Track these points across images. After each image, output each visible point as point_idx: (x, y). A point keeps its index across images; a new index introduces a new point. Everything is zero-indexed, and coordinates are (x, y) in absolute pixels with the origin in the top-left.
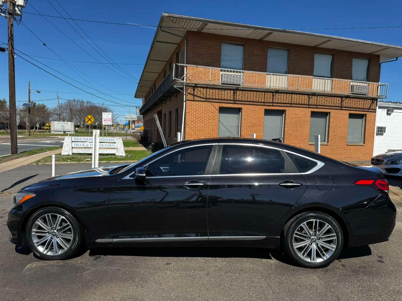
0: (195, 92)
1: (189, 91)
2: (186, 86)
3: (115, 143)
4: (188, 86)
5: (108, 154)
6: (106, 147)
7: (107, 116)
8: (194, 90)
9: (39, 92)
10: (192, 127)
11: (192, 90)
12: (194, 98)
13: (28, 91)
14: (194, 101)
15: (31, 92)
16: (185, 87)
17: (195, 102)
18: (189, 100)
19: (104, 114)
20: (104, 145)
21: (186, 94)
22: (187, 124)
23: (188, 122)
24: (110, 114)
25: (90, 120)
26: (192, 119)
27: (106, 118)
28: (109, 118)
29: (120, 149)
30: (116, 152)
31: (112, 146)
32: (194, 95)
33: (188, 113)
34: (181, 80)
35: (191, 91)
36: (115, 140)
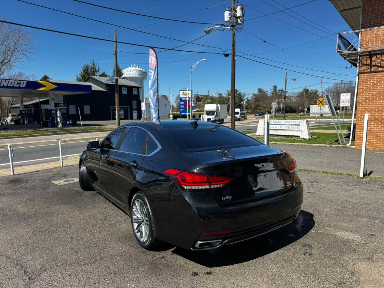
0: (373, 61)
1: (364, 61)
2: (360, 56)
3: (299, 125)
4: (362, 56)
5: (292, 136)
6: (292, 129)
7: (346, 97)
8: (371, 60)
9: (295, 80)
10: (366, 106)
11: (368, 59)
12: (371, 69)
13: (285, 80)
14: (371, 72)
15: (287, 81)
16: (358, 57)
17: (372, 74)
18: (364, 73)
19: (342, 95)
20: (290, 128)
21: (359, 65)
22: (359, 103)
23: (361, 99)
24: (349, 95)
25: (322, 103)
26: (367, 95)
27: (344, 99)
28: (347, 99)
29: (304, 131)
30: (300, 135)
31: (297, 128)
32: (371, 66)
33: (361, 88)
34: (347, 51)
35: (366, 61)
36: (301, 122)
